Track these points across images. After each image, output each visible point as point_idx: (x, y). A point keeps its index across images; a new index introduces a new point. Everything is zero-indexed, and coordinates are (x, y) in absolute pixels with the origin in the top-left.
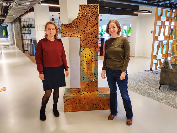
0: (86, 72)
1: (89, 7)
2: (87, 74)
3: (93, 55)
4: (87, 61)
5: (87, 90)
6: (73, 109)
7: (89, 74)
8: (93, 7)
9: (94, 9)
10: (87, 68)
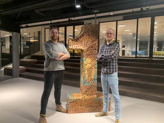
0: (87, 78)
1: (91, 26)
2: (88, 79)
3: (93, 64)
4: (88, 68)
5: (87, 93)
6: (75, 111)
7: (89, 79)
8: (94, 27)
9: (95, 28)
10: (88, 75)
